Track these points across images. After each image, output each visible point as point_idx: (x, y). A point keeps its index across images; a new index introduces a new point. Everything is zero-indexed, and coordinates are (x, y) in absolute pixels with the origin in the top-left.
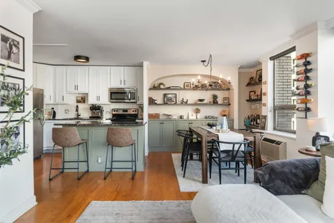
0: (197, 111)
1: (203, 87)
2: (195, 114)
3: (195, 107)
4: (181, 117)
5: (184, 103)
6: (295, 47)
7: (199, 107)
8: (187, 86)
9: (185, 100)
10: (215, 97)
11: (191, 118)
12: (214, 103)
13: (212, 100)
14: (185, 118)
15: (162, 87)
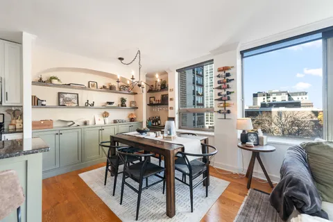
0: (106, 115)
1: (111, 88)
2: (102, 119)
3: (103, 111)
4: (85, 123)
5: (89, 105)
6: (213, 60)
7: (107, 111)
8: (93, 86)
9: (90, 102)
10: (123, 101)
11: (98, 123)
12: (122, 106)
13: (120, 103)
14: (91, 123)
15: (55, 82)
